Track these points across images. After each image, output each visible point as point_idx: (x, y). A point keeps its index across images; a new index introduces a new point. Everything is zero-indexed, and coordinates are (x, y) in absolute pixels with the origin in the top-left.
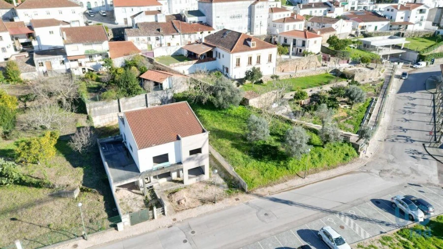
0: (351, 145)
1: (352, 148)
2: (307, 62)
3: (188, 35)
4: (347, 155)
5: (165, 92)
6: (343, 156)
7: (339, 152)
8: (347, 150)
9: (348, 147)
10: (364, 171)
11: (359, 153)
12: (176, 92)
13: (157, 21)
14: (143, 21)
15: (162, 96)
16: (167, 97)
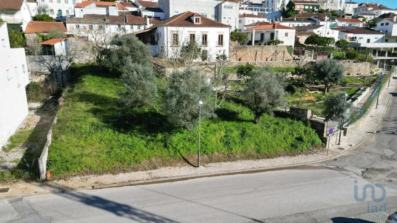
0: (310, 124)
1: (311, 129)
2: (273, 52)
3: (137, 26)
4: (300, 139)
5: (57, 58)
6: (291, 140)
7: (285, 132)
8: (302, 132)
9: (303, 127)
10: (332, 167)
11: (324, 141)
12: (76, 61)
13: (108, 14)
14: (92, 13)
15: (52, 64)
16: (60, 67)
